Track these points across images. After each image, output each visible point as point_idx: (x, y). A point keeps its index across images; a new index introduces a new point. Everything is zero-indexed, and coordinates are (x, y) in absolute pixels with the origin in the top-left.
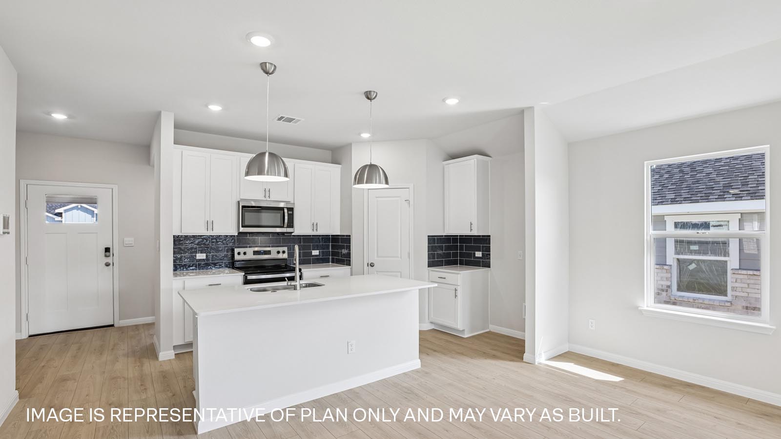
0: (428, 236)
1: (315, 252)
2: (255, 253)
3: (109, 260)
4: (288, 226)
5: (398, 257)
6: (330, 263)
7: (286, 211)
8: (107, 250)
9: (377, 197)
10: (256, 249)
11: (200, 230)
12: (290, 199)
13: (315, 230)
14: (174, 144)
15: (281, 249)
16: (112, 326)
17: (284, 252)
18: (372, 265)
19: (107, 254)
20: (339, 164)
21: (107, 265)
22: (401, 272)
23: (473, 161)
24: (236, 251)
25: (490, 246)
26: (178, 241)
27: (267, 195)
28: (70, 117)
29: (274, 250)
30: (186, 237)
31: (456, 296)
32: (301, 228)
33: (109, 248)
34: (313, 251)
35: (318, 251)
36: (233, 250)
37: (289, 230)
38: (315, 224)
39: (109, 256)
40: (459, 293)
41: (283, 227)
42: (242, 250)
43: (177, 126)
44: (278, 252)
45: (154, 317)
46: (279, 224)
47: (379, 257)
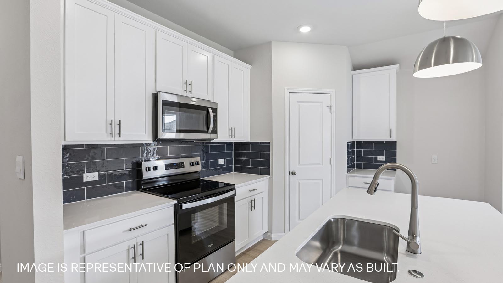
0: (348, 142)
1: (221, 161)
2: (167, 167)
4: (212, 132)
5: (319, 164)
6: (233, 172)
7: (211, 112)
9: (298, 102)
12: (210, 98)
13: (232, 136)
15: (193, 160)
17: (198, 163)
18: (293, 174)
22: (323, 180)
24: (145, 165)
25: (396, 151)
27: (189, 89)
29: (187, 161)
32: (223, 134)
34: (219, 160)
35: (225, 160)
37: (212, 136)
38: (232, 130)
41: (207, 132)
44: (192, 164)
46: (205, 128)
47: (300, 165)
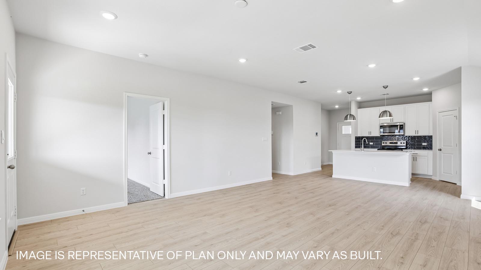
2: (390, 143)
5: (451, 146)
7: (399, 126)
12: (403, 121)
14: (358, 109)
17: (404, 143)
18: (440, 150)
27: (392, 121)
34: (423, 143)
35: (426, 143)
36: (381, 142)
37: (401, 134)
42: (385, 142)
43: (357, 103)
47: (443, 146)
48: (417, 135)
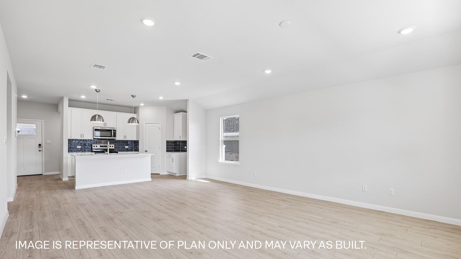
0: (167, 141)
1: (127, 147)
2: (101, 146)
3: (41, 149)
5: (155, 148)
6: (133, 151)
7: (112, 131)
8: (40, 145)
9: (148, 126)
10: (102, 145)
11: (79, 138)
12: (114, 126)
13: (125, 138)
14: (69, 107)
15: (112, 145)
16: (42, 174)
17: (113, 146)
18: (146, 151)
19: (40, 146)
20: (136, 114)
21: (40, 151)
23: (181, 114)
24: (93, 145)
26: (70, 141)
27: (105, 125)
28: (28, 96)
29: (108, 145)
30: (73, 140)
31: (173, 161)
32: (119, 137)
33: (40, 144)
34: (125, 146)
36: (92, 145)
37: (114, 138)
38: (125, 136)
39: (41, 147)
40: (174, 160)
42: (95, 145)
43: (69, 100)
44: (110, 146)
45: (60, 172)
46: (110, 136)
47: (149, 148)
48: (125, 139)
